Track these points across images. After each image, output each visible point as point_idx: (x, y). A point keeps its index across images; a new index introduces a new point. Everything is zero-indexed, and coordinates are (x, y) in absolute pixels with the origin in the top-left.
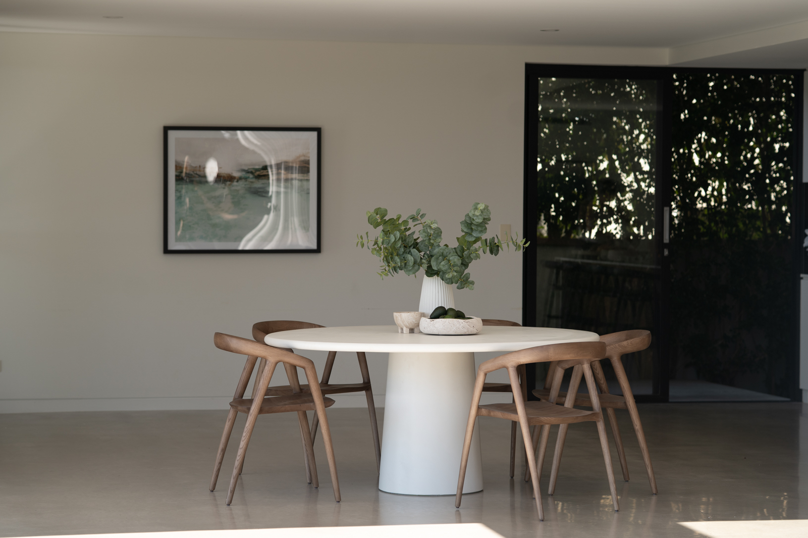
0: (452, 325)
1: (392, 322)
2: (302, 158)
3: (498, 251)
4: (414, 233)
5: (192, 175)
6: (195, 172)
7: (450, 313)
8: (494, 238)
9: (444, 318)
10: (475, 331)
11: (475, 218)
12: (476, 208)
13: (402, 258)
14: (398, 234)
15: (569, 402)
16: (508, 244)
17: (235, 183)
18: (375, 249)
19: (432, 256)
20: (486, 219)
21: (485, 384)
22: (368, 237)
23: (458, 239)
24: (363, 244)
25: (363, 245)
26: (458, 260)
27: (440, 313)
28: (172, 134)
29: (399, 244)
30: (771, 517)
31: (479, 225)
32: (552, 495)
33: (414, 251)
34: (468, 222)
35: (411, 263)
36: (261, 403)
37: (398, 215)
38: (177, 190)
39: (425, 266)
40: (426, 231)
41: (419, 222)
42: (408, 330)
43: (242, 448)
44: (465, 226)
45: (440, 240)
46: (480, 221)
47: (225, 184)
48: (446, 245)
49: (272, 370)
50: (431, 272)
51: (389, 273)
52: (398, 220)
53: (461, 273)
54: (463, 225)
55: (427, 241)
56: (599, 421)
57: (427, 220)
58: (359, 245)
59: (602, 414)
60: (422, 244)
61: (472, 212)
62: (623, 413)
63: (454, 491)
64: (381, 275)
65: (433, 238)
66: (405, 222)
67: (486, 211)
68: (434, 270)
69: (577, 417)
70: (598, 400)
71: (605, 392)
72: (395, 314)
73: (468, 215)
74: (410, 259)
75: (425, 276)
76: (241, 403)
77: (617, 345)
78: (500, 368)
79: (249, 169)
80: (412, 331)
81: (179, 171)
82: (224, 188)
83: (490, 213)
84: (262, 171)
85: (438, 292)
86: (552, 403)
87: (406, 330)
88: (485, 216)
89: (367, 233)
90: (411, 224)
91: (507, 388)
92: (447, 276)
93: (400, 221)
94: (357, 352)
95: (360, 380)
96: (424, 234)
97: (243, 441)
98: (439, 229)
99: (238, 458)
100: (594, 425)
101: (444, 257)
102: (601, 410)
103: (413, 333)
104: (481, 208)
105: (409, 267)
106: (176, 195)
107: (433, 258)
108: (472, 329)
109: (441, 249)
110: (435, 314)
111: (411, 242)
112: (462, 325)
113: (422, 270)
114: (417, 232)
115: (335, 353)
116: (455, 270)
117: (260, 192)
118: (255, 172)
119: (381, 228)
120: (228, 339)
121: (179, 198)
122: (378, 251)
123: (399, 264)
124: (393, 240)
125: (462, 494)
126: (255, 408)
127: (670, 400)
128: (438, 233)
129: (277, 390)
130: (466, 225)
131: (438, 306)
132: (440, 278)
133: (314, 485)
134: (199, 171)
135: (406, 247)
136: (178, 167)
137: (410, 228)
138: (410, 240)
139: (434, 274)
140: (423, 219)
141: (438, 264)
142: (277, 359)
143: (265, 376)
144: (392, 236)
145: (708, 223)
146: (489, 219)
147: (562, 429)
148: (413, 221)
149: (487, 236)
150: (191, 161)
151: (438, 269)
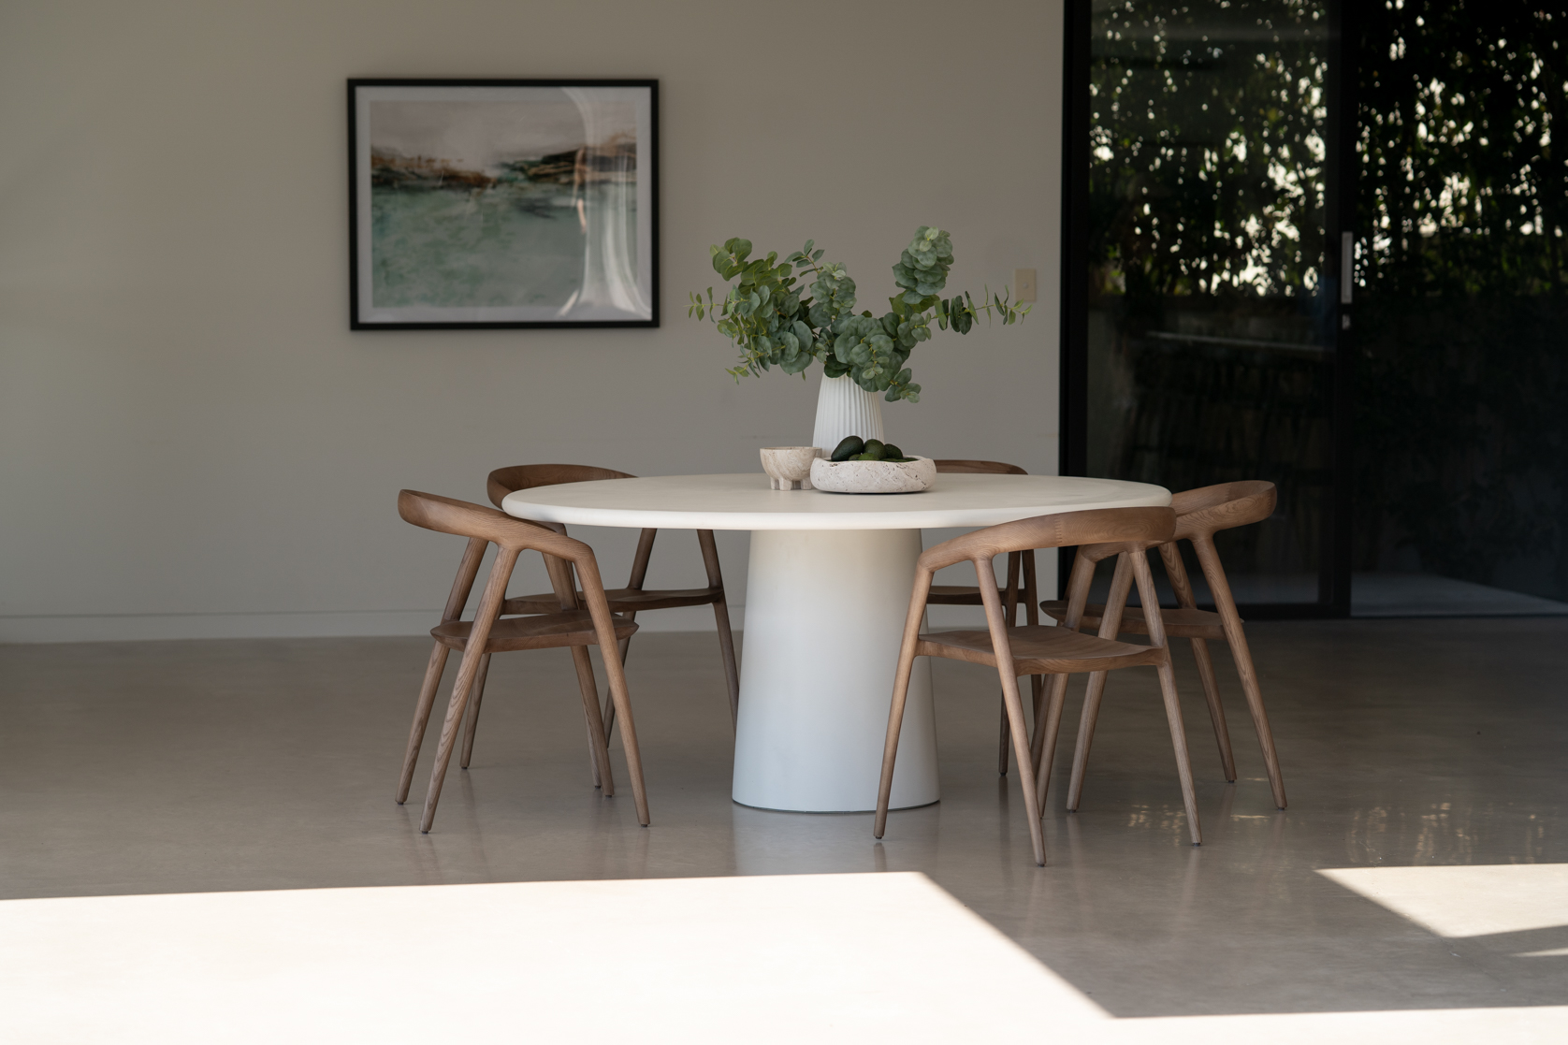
0: (874, 474)
1: (757, 467)
2: (622, 141)
3: (969, 324)
4: (801, 288)
5: (403, 175)
6: (410, 170)
7: (871, 450)
8: (960, 298)
9: (857, 459)
10: (920, 486)
11: (919, 258)
12: (922, 238)
13: (776, 340)
14: (766, 292)
15: (1107, 628)
16: (988, 309)
17: (489, 191)
18: (726, 322)
19: (836, 335)
20: (944, 259)
21: (931, 588)
22: (711, 297)
23: (891, 299)
24: (703, 312)
25: (701, 315)
26: (887, 342)
27: (852, 450)
28: (362, 92)
29: (770, 311)
31: (928, 272)
32: (1075, 811)
33: (800, 326)
34: (908, 265)
35: (794, 349)
36: (488, 630)
37: (770, 253)
38: (374, 206)
39: (824, 355)
40: (823, 284)
41: (810, 267)
42: (789, 484)
43: (450, 720)
44: (902, 274)
45: (851, 303)
46: (930, 262)
47: (470, 193)
48: (867, 314)
49: (509, 564)
50: (834, 368)
51: (750, 371)
52: (772, 264)
53: (893, 368)
54: (898, 273)
55: (826, 305)
56: (1161, 666)
57: (825, 263)
58: (694, 313)
59: (1168, 650)
60: (816, 312)
61: (915, 244)
62: (1220, 646)
63: (872, 804)
64: (734, 374)
65: (838, 299)
66: (784, 267)
67: (943, 243)
68: (840, 364)
69: (1115, 659)
70: (1161, 623)
71: (1187, 606)
72: (763, 452)
73: (906, 252)
74: (792, 340)
75: (824, 374)
76: (455, 628)
77: (1205, 512)
78: (960, 561)
79: (517, 162)
80: (797, 485)
81: (379, 166)
82: (468, 201)
83: (951, 248)
84: (542, 167)
85: (850, 408)
86: (1072, 629)
87: (785, 484)
88: (942, 253)
89: (710, 290)
90: (795, 271)
91: (973, 598)
92: (864, 375)
93: (775, 266)
94: (698, 530)
95: (703, 583)
96: (821, 291)
97: (452, 706)
98: (851, 280)
99: (443, 740)
100: (1153, 672)
101: (859, 336)
102: (1166, 643)
103: (799, 489)
104: (932, 237)
105: (789, 358)
106: (373, 216)
107: (838, 339)
108: (913, 481)
109: (853, 321)
110: (840, 452)
111: (794, 307)
112: (893, 473)
113: (818, 363)
114: (806, 287)
115: (654, 531)
116: (881, 362)
117: (539, 207)
118: (529, 169)
119: (737, 280)
120: (423, 503)
121: (380, 221)
122: (729, 326)
123: (770, 353)
124: (756, 303)
125: (886, 811)
126: (475, 640)
127: (1354, 613)
128: (848, 289)
129: (536, 603)
130: (903, 272)
131: (848, 436)
132: (852, 380)
133: (605, 792)
134: (419, 166)
135: (784, 318)
136: (376, 159)
137: (794, 280)
138: (792, 304)
139: (842, 372)
140: (819, 260)
141: (848, 352)
142: (521, 543)
143: (495, 578)
144: (755, 297)
145: (1441, 262)
146: (951, 261)
147: (1094, 680)
148: (798, 266)
149: (947, 293)
150: (403, 149)
151: (849, 362)
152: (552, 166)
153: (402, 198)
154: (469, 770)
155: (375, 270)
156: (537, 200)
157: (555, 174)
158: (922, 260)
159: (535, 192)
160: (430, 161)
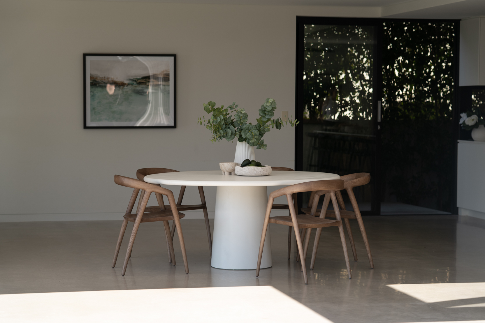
0: (254, 170)
1: (218, 169)
2: (165, 72)
3: (281, 126)
4: (231, 116)
5: (100, 82)
6: (102, 81)
7: (253, 163)
8: (278, 119)
9: (249, 166)
10: (267, 174)
11: (267, 107)
12: (268, 102)
13: (225, 131)
14: (222, 117)
15: (322, 215)
16: (286, 122)
17: (126, 87)
18: (208, 126)
19: (242, 130)
20: (274, 108)
21: (273, 205)
22: (204, 119)
23: (257, 120)
24: (202, 123)
25: (201, 124)
26: (257, 132)
27: (247, 163)
28: (88, 58)
29: (223, 122)
30: (440, 282)
31: (269, 111)
32: (312, 269)
33: (231, 127)
34: (263, 109)
35: (230, 134)
36: (142, 216)
37: (222, 106)
38: (91, 91)
39: (238, 136)
40: (238, 115)
41: (234, 110)
43: (131, 242)
44: (261, 112)
45: (246, 120)
46: (270, 109)
47: (120, 88)
48: (250, 123)
49: (148, 197)
50: (241, 139)
51: (217, 140)
53: (259, 140)
54: (260, 112)
55: (239, 121)
56: (340, 226)
57: (239, 109)
58: (199, 123)
59: (341, 222)
60: (236, 123)
61: (266, 104)
62: (354, 221)
63: (255, 267)
64: (212, 141)
65: (243, 119)
66: (226, 110)
67: (274, 103)
68: (243, 138)
69: (327, 224)
70: (340, 214)
71: (343, 209)
72: (220, 164)
73: (263, 106)
74: (229, 131)
75: (238, 141)
76: (130, 216)
77: (350, 181)
78: (282, 195)
79: (134, 79)
80: (230, 174)
81: (92, 80)
82: (119, 90)
83: (276, 105)
84: (141, 80)
85: (246, 151)
86: (313, 216)
87: (227, 173)
88: (273, 106)
89: (204, 116)
90: (230, 111)
91: (286, 207)
92: (251, 141)
93: (223, 109)
94: (198, 186)
95: (199, 203)
96: (237, 117)
97: (131, 238)
98: (246, 114)
99: (129, 248)
100: (337, 228)
101: (249, 130)
102: (341, 219)
104: (271, 101)
105: (228, 136)
106: (91, 94)
107: (243, 131)
108: (265, 172)
109: (247, 126)
110: (244, 164)
111: (230, 121)
112: (260, 170)
113: (236, 138)
114: (233, 116)
115: (185, 186)
116: (256, 138)
118: (137, 81)
119: (212, 113)
120: (122, 178)
121: (93, 96)
122: (210, 127)
123: (223, 135)
124: (219, 120)
125: (260, 269)
126: (138, 219)
127: (381, 214)
128: (245, 116)
129: (151, 208)
130: (262, 111)
131: (245, 159)
132: (246, 142)
133: (173, 264)
134: (105, 80)
135: (227, 125)
136: (92, 78)
137: (229, 114)
138: (229, 120)
139: (243, 140)
140: (237, 108)
141: (246, 134)
142: (151, 190)
143: (144, 200)
144: (218, 118)
145: (403, 110)
146: (276, 108)
147: (318, 230)
148: (231, 109)
149: (274, 118)
150: (100, 74)
151: (246, 138)
152: (144, 80)
153: (99, 89)
155: (91, 111)
156: (140, 90)
157: (145, 82)
158: (268, 108)
159: (139, 88)
160: (108, 78)
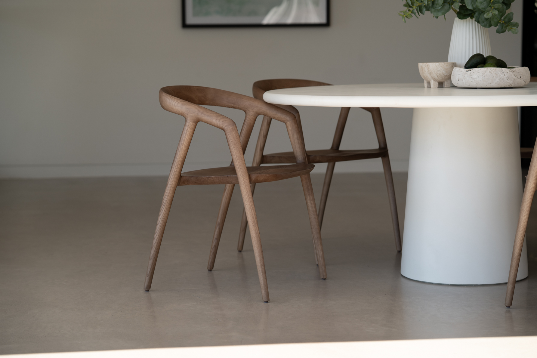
7: (490, 61)
9: (483, 67)
10: (522, 83)
27: (478, 62)
35: (440, 2)
39: (457, 6)
42: (437, 84)
50: (463, 14)
51: (413, 15)
53: (502, 13)
64: (403, 17)
68: (468, 10)
72: (420, 65)
75: (457, 17)
80: (441, 85)
85: (473, 38)
87: (434, 84)
92: (484, 17)
95: (375, 145)
103: (442, 87)
105: (437, 6)
108: (519, 80)
110: (471, 63)
112: (507, 75)
113: (453, 11)
115: (348, 109)
116: (496, 7)
123: (426, 3)
131: (475, 53)
132: (474, 21)
139: (468, 16)
141: (474, 2)
151: (474, 9)
154: (243, 253)
